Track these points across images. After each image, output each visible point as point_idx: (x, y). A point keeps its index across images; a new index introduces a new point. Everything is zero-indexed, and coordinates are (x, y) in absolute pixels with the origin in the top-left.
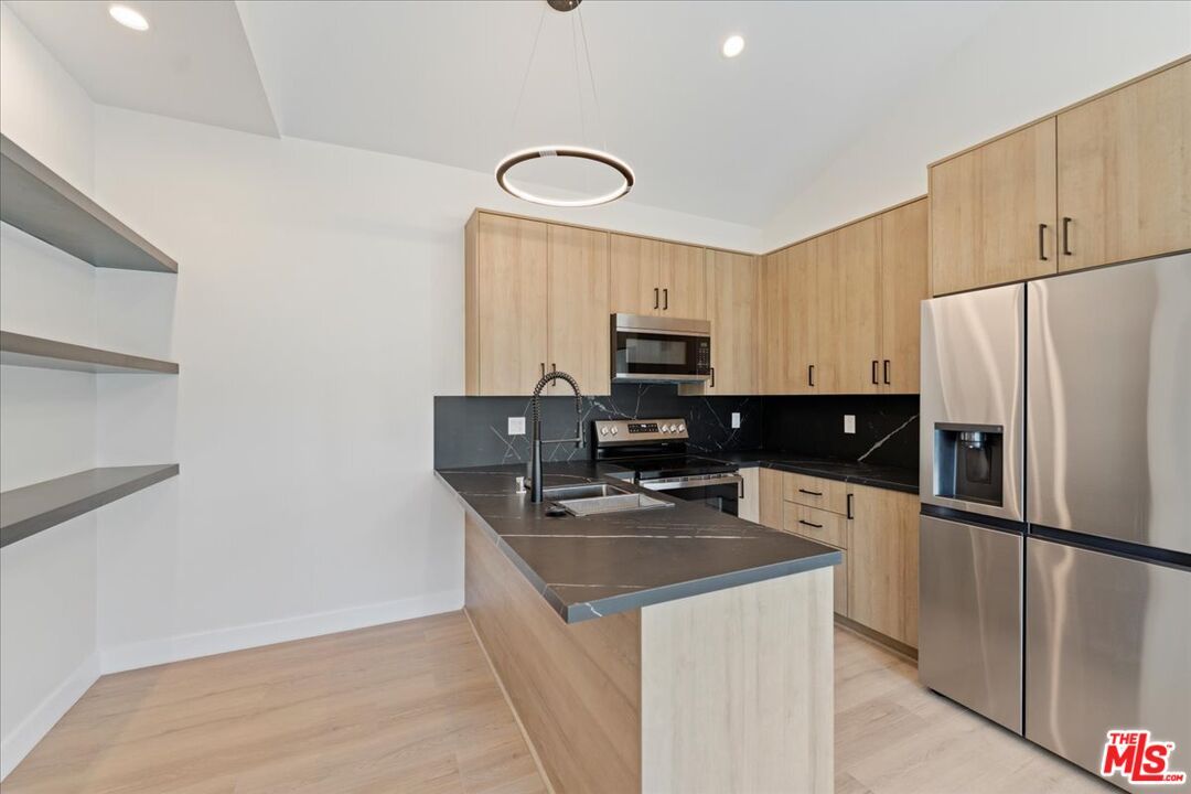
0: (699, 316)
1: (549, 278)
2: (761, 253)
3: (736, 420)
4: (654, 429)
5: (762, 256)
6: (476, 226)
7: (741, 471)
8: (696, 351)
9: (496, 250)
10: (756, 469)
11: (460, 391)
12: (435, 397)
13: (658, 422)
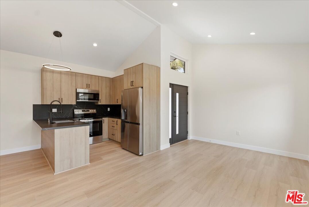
0: (97, 89)
1: (61, 81)
2: (112, 77)
3: (109, 109)
4: (89, 111)
5: (112, 78)
6: (43, 70)
7: (103, 118)
8: (95, 96)
9: (48, 76)
10: (107, 118)
11: (40, 103)
12: (33, 105)
13: (89, 110)
